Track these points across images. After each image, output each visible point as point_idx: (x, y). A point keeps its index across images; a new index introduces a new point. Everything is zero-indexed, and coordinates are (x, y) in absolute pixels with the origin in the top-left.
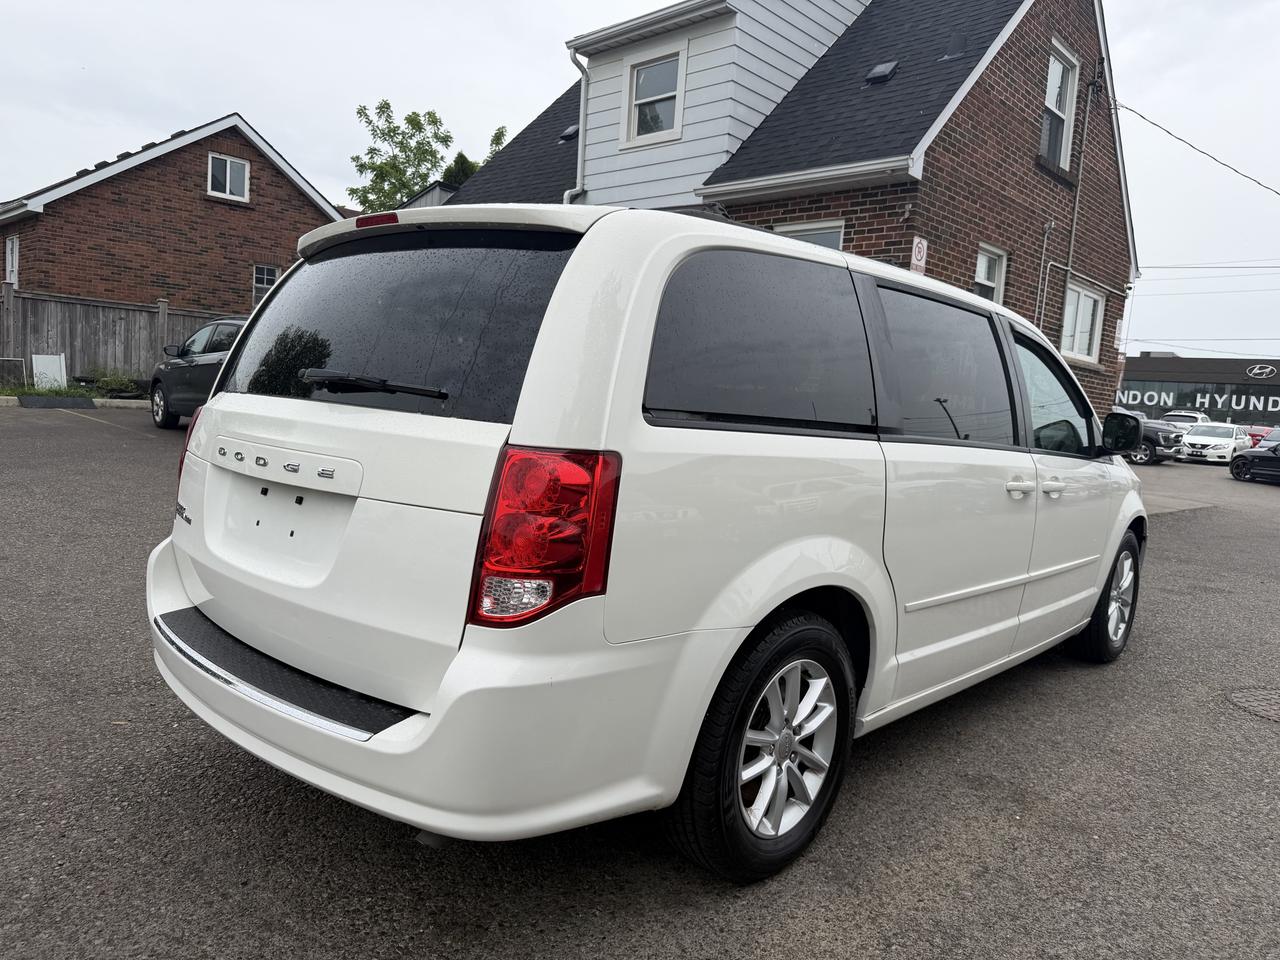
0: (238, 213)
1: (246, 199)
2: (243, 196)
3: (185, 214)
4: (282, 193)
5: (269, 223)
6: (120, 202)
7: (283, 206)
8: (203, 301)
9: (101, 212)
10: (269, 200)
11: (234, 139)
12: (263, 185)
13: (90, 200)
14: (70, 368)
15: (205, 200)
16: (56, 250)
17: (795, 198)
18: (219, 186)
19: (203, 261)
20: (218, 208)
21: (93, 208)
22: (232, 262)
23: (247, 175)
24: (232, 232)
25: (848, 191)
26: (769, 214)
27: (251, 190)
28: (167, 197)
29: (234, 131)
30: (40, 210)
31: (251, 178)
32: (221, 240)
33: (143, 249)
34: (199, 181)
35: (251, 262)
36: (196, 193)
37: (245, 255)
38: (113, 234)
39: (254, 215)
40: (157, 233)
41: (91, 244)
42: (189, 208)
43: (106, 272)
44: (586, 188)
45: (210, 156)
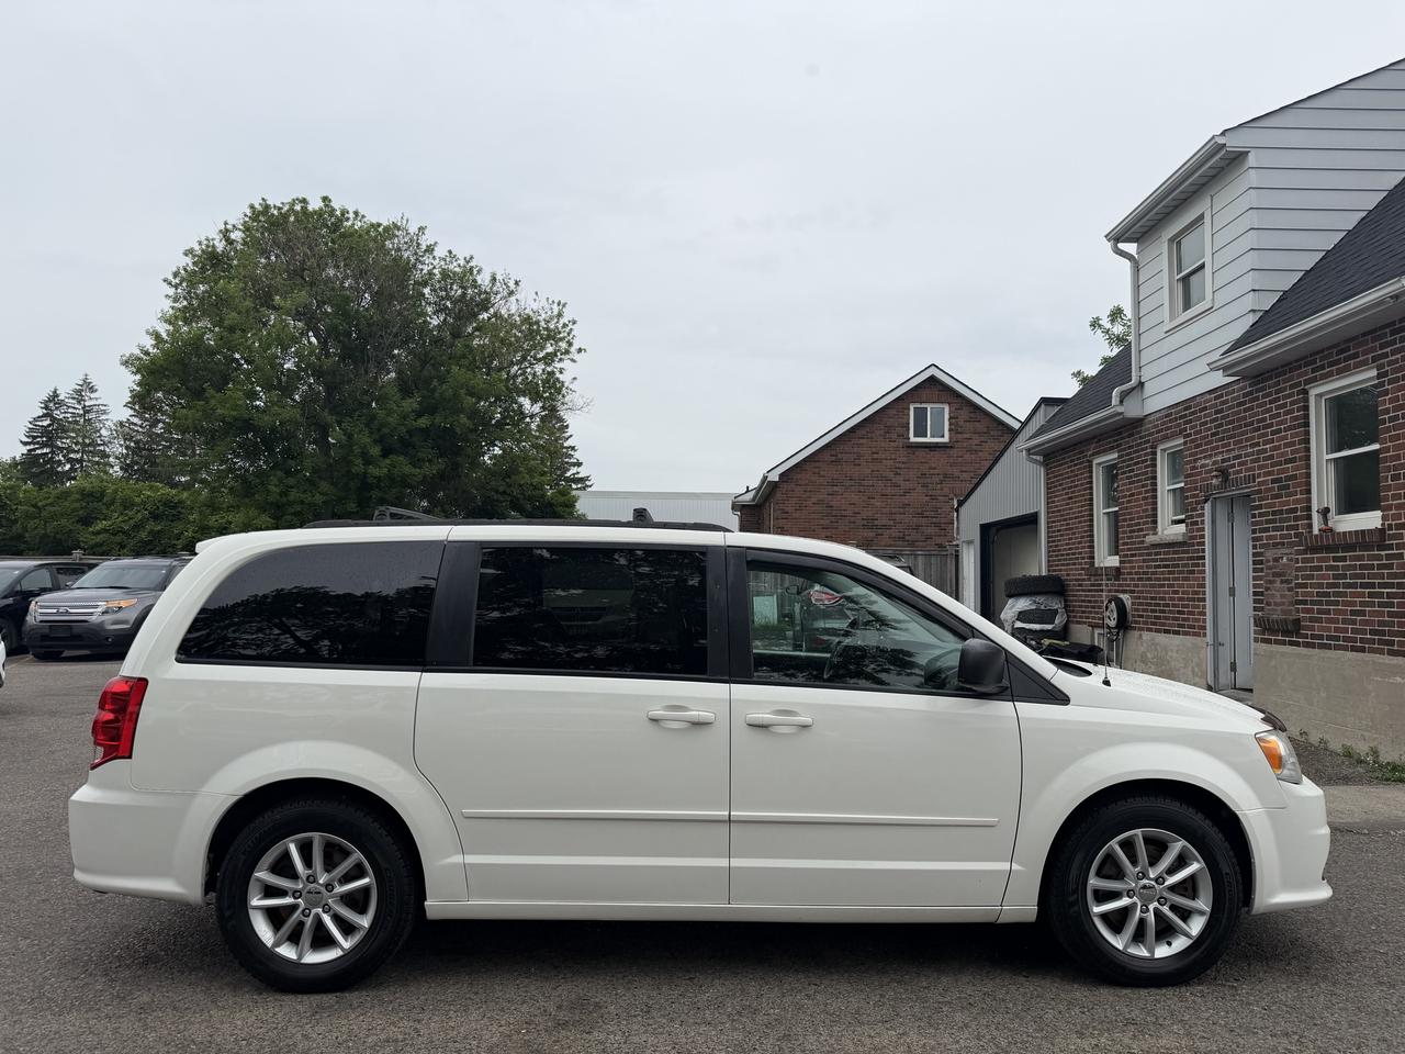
0: (937, 454)
1: (946, 439)
2: (943, 436)
3: (890, 463)
4: (980, 427)
5: (967, 456)
6: (837, 462)
7: (982, 439)
8: (907, 538)
9: (822, 473)
10: (965, 436)
11: (933, 387)
12: (961, 423)
13: (814, 464)
14: (781, 606)
15: (908, 447)
16: (789, 509)
17: (1322, 351)
18: (921, 432)
19: (906, 502)
20: (920, 453)
21: (817, 470)
22: (933, 497)
23: (947, 416)
24: (932, 471)
25: (1375, 331)
26: (1299, 376)
27: (950, 430)
28: (874, 450)
29: (932, 380)
30: (777, 479)
31: (950, 418)
32: (921, 481)
33: (854, 498)
34: (900, 430)
35: (951, 496)
36: (900, 443)
37: (946, 490)
38: (830, 489)
39: (954, 452)
40: (866, 483)
41: (814, 500)
42: (893, 456)
43: (826, 522)
44: (1143, 380)
45: (912, 407)
